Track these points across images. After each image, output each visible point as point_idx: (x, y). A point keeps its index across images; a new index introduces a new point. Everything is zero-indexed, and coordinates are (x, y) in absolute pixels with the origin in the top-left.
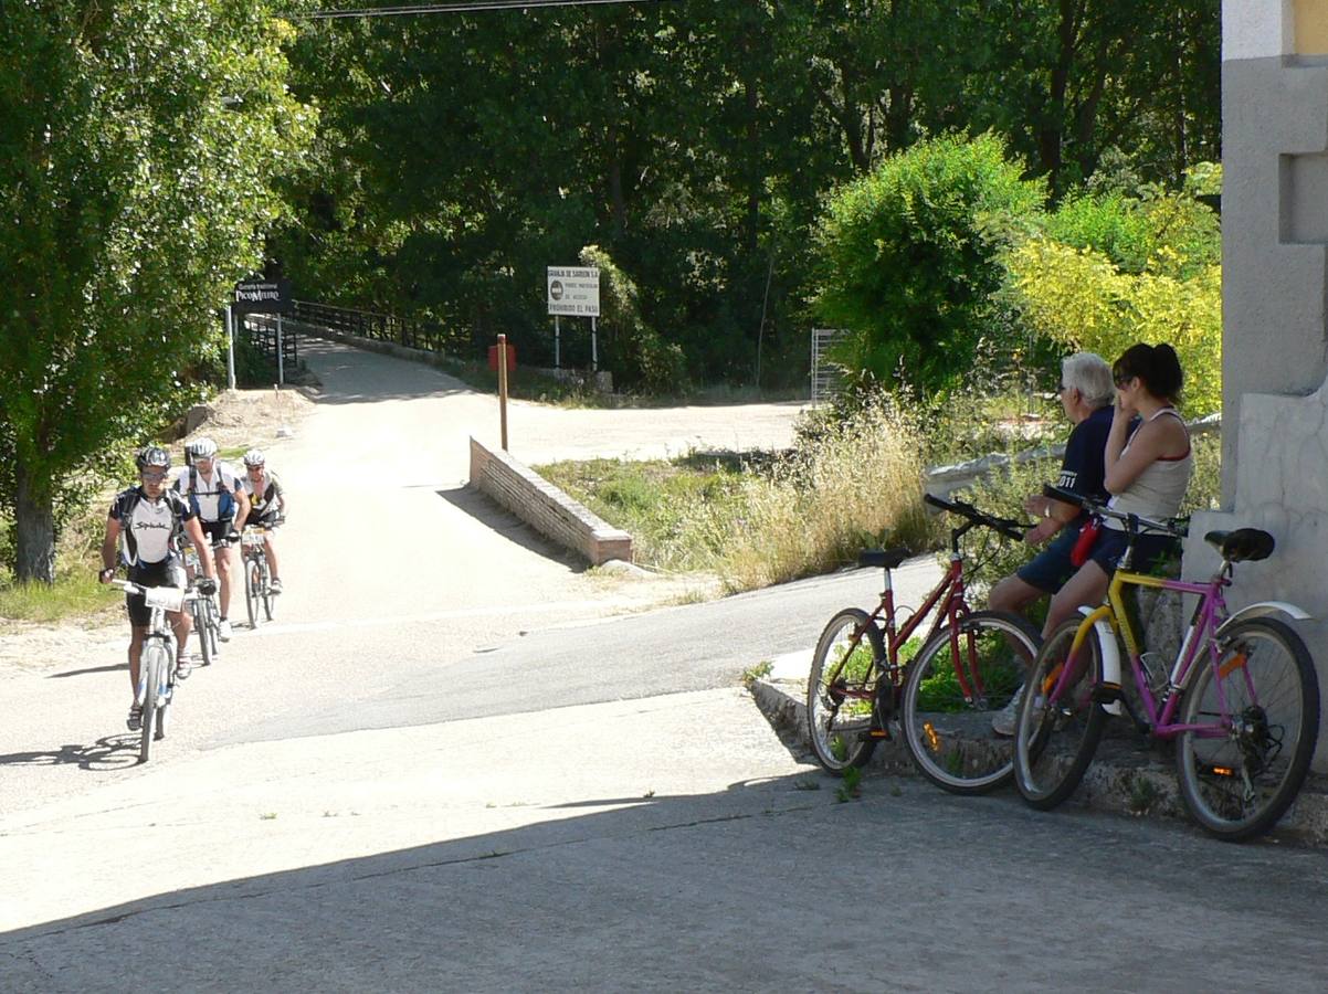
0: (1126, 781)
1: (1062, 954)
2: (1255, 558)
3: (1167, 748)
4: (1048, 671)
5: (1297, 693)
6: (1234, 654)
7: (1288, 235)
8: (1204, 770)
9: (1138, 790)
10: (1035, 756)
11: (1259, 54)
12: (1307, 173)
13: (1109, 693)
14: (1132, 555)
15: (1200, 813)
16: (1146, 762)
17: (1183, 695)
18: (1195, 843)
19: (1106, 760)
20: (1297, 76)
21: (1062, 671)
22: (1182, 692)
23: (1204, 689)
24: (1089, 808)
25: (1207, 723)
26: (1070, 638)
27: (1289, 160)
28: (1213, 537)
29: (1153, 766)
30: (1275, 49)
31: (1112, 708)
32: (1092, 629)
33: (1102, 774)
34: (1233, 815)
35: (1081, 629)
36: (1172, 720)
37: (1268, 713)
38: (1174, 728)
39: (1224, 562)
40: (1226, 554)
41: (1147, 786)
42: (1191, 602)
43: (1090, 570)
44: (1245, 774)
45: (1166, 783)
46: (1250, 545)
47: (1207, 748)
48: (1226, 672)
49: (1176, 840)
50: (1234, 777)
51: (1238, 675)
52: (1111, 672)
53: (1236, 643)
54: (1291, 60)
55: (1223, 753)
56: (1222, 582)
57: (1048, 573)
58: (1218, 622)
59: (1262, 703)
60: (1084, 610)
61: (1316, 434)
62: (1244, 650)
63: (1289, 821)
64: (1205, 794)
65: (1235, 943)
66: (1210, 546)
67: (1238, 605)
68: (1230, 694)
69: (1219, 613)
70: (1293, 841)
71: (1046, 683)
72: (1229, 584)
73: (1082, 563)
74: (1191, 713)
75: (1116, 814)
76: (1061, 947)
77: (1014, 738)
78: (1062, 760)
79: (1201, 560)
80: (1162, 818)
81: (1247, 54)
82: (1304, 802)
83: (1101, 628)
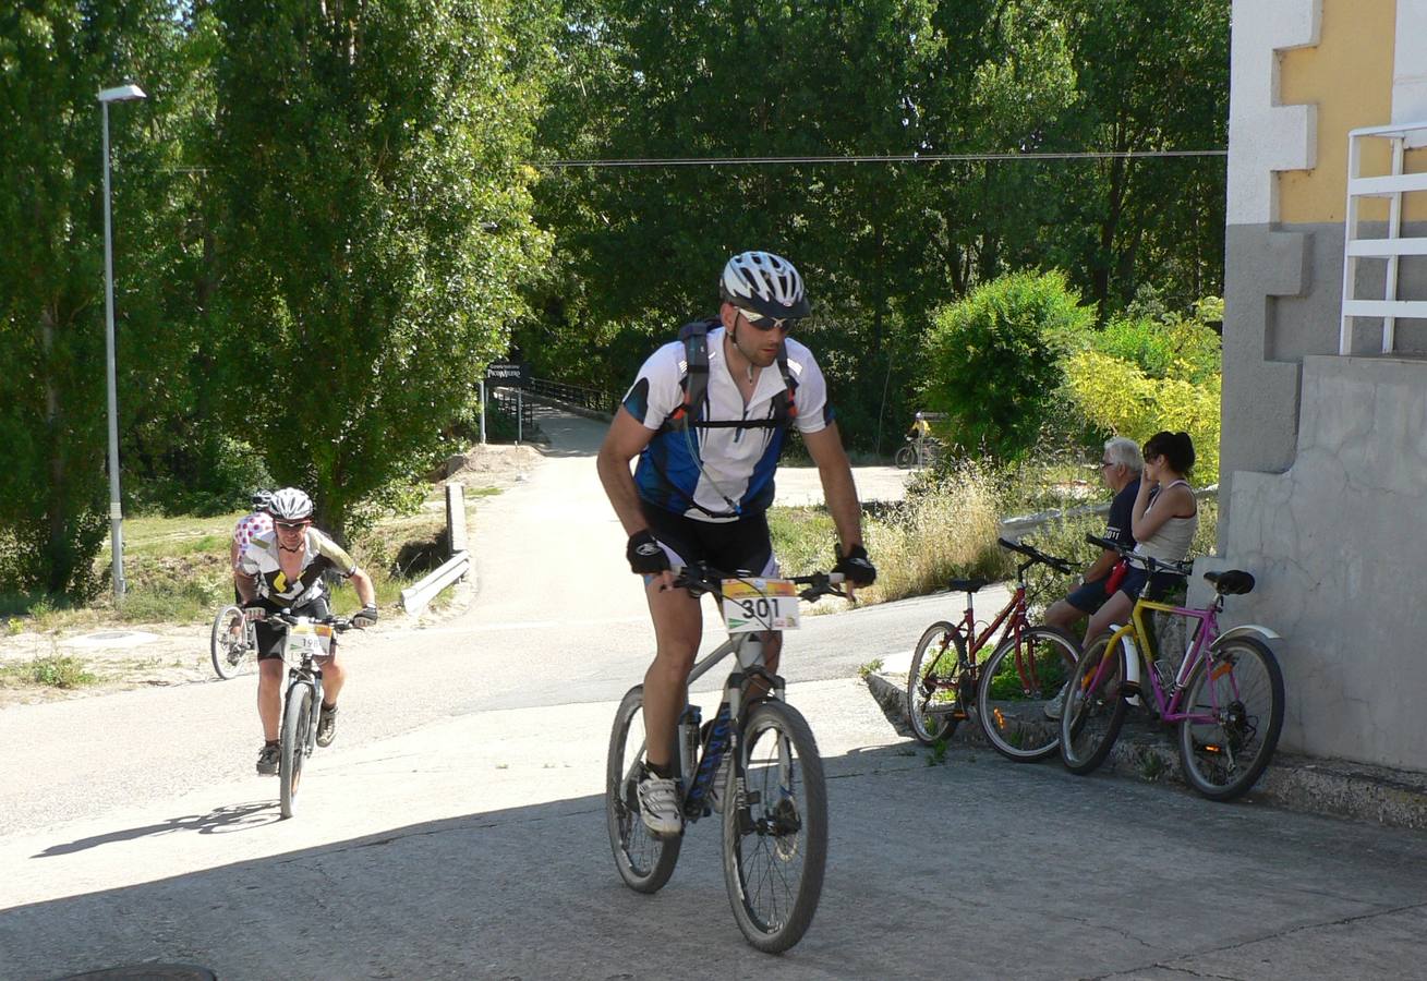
0: (1141, 754)
1: (1091, 882)
2: (1240, 593)
3: (1172, 731)
4: (1086, 672)
5: (1268, 693)
6: (1222, 663)
7: (1271, 354)
8: (1199, 748)
9: (1150, 761)
10: (1076, 734)
11: (1255, 221)
12: (1285, 309)
13: (1130, 689)
14: (1150, 588)
15: (1195, 779)
16: (1156, 741)
17: (1185, 691)
18: (1192, 802)
19: (1128, 738)
20: (1280, 239)
21: (1096, 672)
22: (1184, 690)
23: (1199, 689)
24: (1114, 774)
25: (1200, 713)
26: (1104, 647)
27: (1273, 300)
28: (1210, 576)
29: (1162, 744)
30: (1266, 218)
31: (1132, 701)
32: (1120, 641)
33: (1123, 748)
34: (1219, 781)
35: (1111, 642)
36: (1176, 710)
37: (1247, 706)
38: (1178, 716)
39: (1217, 595)
40: (1219, 588)
41: (1157, 759)
42: (1193, 624)
43: (1119, 597)
44: (1228, 750)
45: (1171, 757)
46: (1236, 582)
47: (1201, 732)
48: (1216, 677)
49: (1177, 799)
50: (1221, 753)
51: (1225, 679)
52: (1132, 674)
53: (1225, 654)
54: (1276, 227)
55: (1214, 736)
56: (1215, 609)
57: (1089, 598)
58: (1212, 638)
59: (1242, 700)
60: (1114, 627)
61: (1287, 502)
62: (1230, 659)
63: (1260, 787)
64: (1199, 765)
65: (1218, 876)
66: (1207, 583)
67: (1227, 626)
68: (1218, 692)
69: (1213, 632)
70: (1263, 801)
71: (1085, 681)
72: (1220, 611)
73: (1114, 592)
74: (1189, 706)
75: (1134, 779)
76: (1090, 876)
77: (1060, 721)
78: (1096, 737)
79: (1201, 592)
80: (1168, 783)
81: (1245, 221)
82: (1272, 773)
83: (1126, 641)
